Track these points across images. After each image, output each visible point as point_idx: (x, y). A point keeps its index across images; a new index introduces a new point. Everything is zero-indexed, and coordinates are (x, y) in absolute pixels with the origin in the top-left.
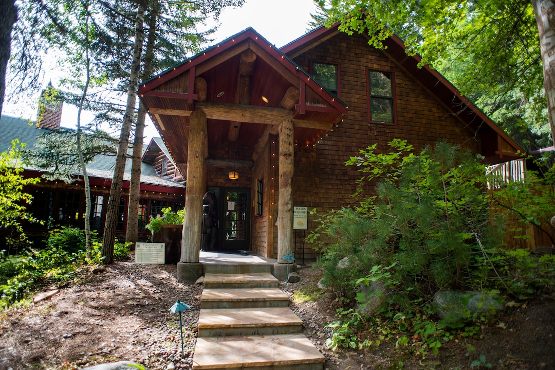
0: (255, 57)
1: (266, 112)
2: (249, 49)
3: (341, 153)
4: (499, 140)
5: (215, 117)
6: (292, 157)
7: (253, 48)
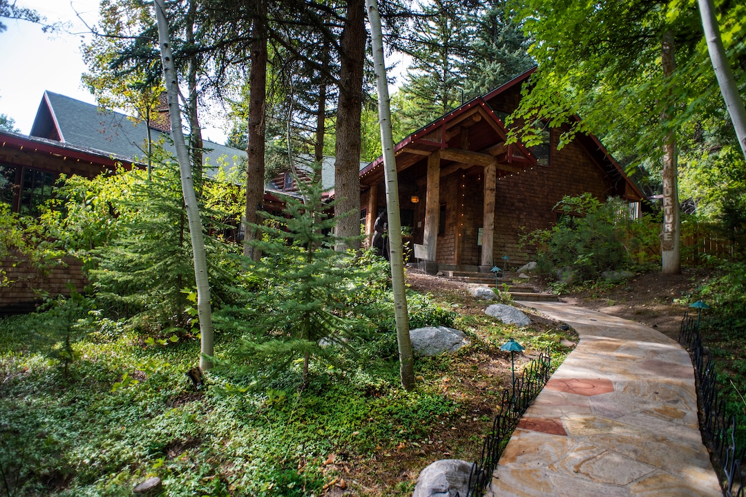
0: (480, 118)
1: (479, 157)
2: (478, 112)
3: (510, 188)
4: (627, 186)
5: (446, 158)
6: (495, 192)
7: (480, 111)
